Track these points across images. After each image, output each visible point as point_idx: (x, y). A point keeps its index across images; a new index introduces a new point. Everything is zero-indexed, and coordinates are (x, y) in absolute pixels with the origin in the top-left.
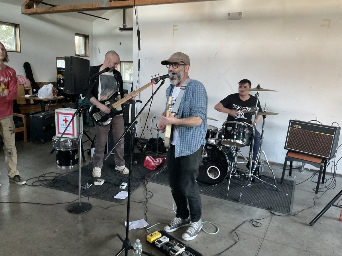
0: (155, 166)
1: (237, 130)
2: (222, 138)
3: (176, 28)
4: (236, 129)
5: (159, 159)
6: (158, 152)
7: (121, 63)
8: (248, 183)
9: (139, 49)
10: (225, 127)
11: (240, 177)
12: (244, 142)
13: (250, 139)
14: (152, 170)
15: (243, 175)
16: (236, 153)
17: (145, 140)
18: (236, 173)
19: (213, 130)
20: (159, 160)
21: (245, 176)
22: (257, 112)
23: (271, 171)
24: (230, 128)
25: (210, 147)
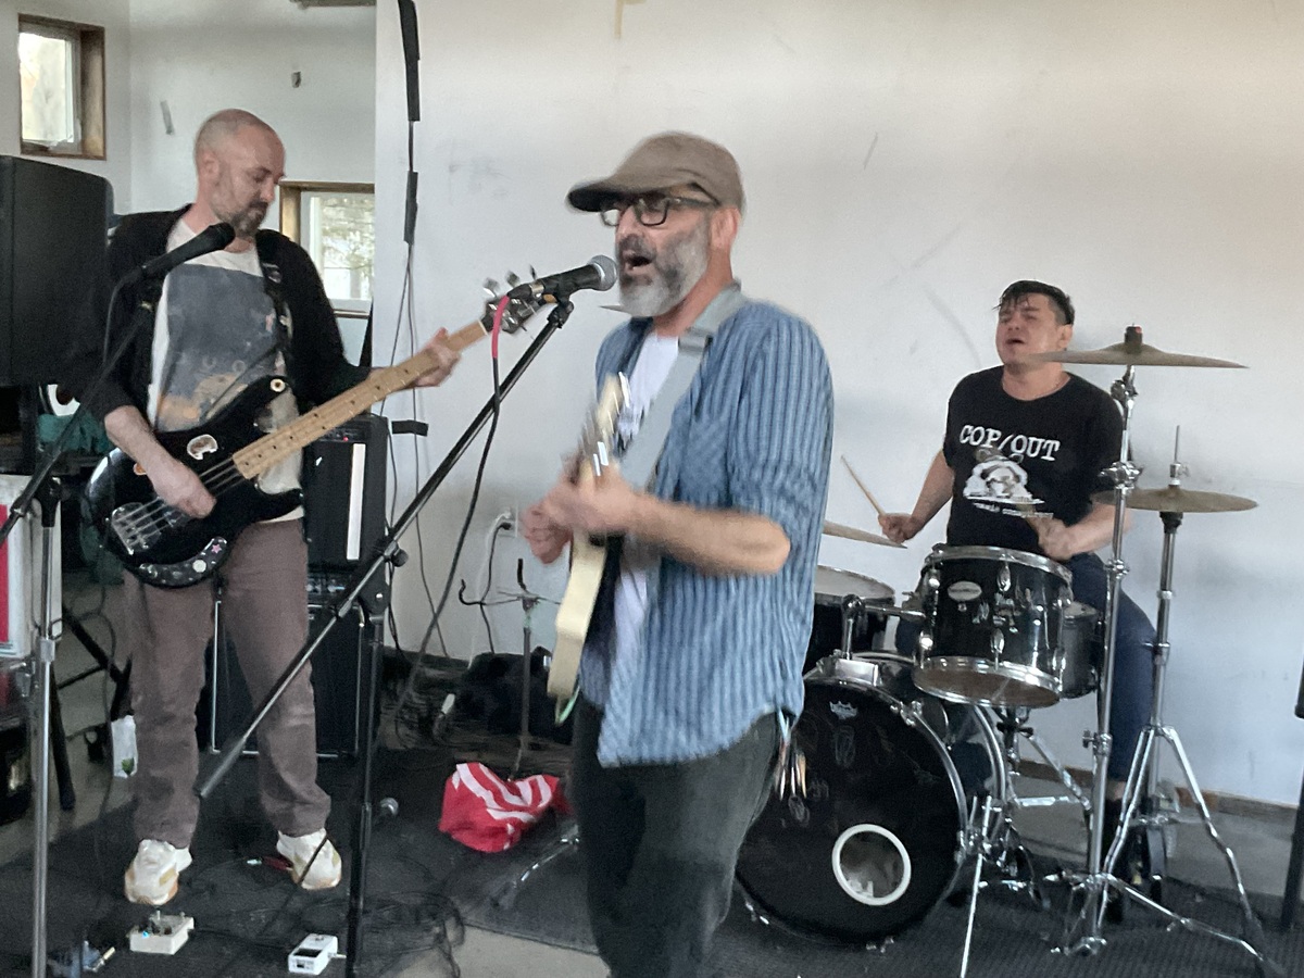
0: (510, 828)
1: (1011, 602)
2: (918, 647)
4: (1007, 595)
5: (534, 786)
6: (525, 738)
7: (304, 195)
8: (1085, 930)
9: (414, 115)
10: (935, 582)
11: (1036, 892)
12: (1052, 673)
13: (1090, 654)
14: (492, 856)
15: (1052, 878)
16: (1008, 743)
17: (442, 662)
18: (1007, 862)
19: (864, 604)
20: (537, 792)
21: (1065, 885)
22: (1125, 490)
23: (1222, 849)
24: (967, 590)
25: (847, 708)
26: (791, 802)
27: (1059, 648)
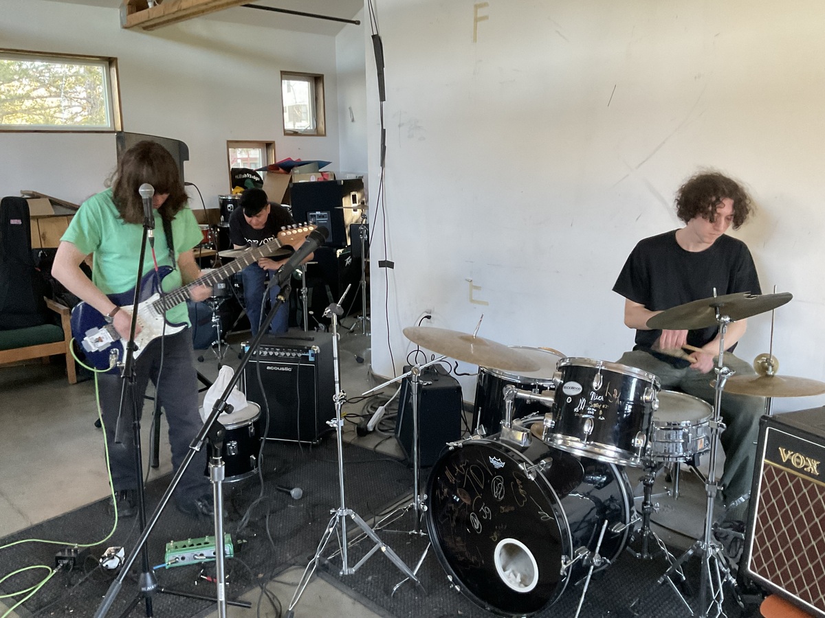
1: (601, 398)
3: (481, 13)
4: (598, 393)
9: (382, 98)
12: (630, 449)
24: (573, 388)
25: (499, 461)
26: (471, 517)
27: (642, 430)
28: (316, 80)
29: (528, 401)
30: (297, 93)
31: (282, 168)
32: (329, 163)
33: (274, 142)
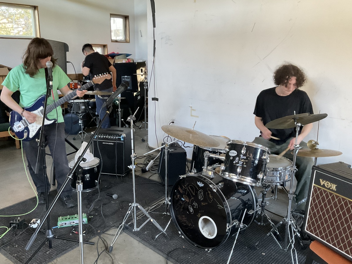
1: (245, 157)
9: (154, 26)
12: (257, 179)
24: (233, 153)
25: (201, 184)
26: (189, 207)
27: (262, 171)
28: (126, 18)
29: (214, 158)
30: (117, 24)
31: (110, 56)
32: (131, 55)
33: (107, 45)
